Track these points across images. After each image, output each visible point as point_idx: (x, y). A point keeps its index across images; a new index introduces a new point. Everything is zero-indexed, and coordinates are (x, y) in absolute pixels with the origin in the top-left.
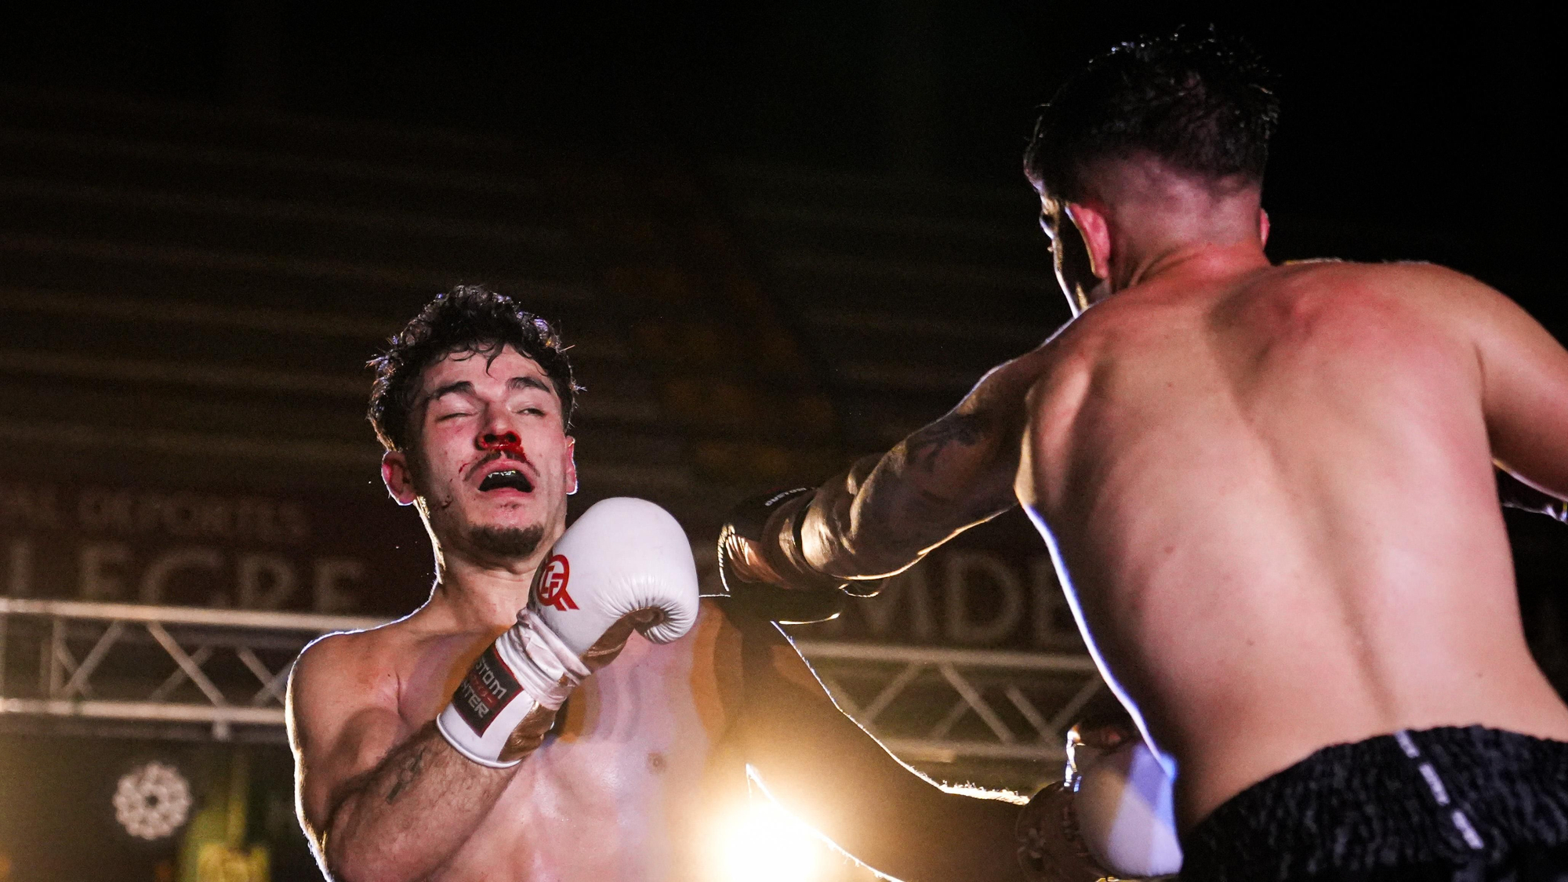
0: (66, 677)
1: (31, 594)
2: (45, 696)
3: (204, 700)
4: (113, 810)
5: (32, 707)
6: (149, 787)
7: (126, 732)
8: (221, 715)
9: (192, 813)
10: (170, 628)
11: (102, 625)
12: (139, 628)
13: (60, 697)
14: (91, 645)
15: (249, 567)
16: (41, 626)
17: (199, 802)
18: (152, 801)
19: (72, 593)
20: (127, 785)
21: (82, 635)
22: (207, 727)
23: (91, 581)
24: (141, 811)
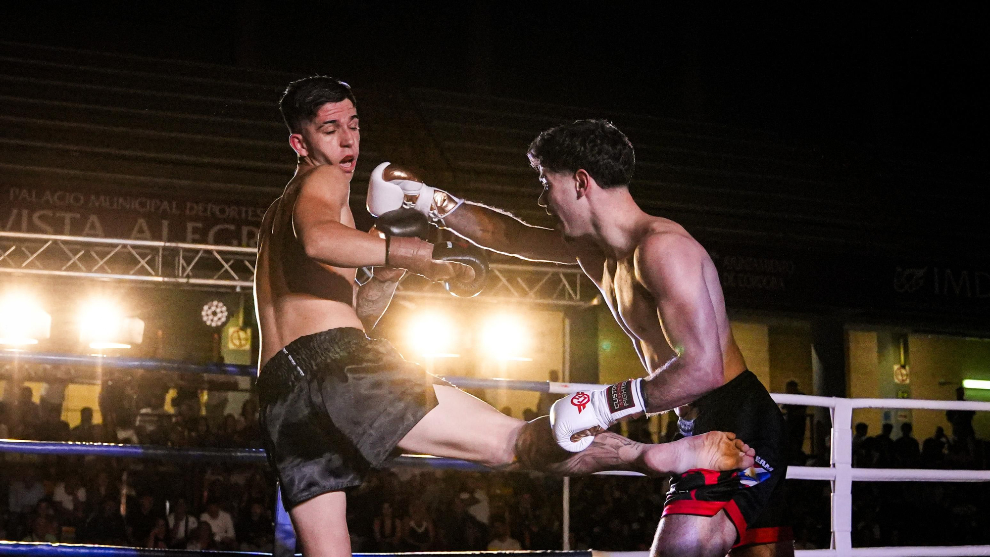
0: (184, 269)
1: (169, 241)
2: (178, 276)
3: (233, 279)
4: (201, 317)
5: (172, 280)
6: (213, 308)
7: (206, 289)
8: (239, 284)
9: (228, 318)
10: (220, 252)
11: (197, 251)
12: (209, 252)
13: (182, 277)
14: (193, 258)
15: (245, 230)
16: (175, 251)
17: (231, 314)
18: (214, 313)
19: (184, 241)
20: (206, 308)
21: (190, 255)
22: (234, 287)
23: (190, 236)
24: (211, 317)
